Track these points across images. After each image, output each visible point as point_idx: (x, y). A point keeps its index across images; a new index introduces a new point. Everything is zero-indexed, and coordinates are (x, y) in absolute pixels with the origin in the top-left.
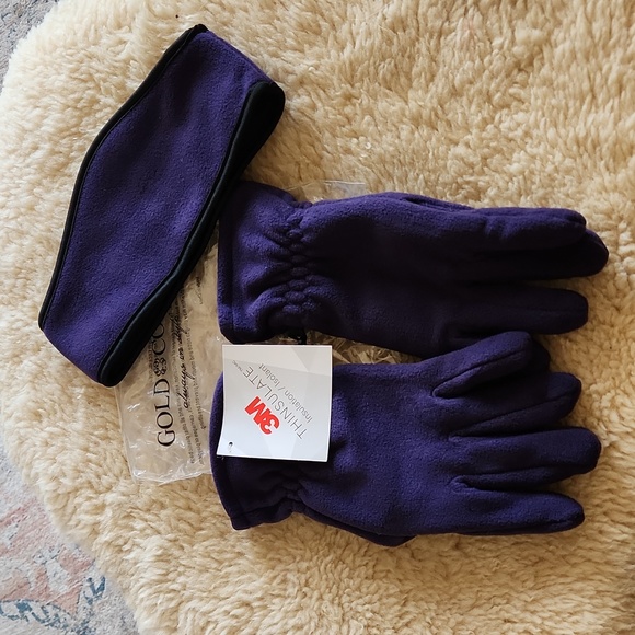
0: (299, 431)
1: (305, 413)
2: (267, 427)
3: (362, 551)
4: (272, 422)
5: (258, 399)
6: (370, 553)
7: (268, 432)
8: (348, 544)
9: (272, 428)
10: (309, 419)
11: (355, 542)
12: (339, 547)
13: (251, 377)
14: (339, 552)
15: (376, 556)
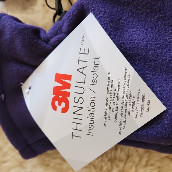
0: (76, 133)
1: (91, 126)
2: (57, 103)
3: (144, 162)
4: (63, 105)
5: (69, 77)
6: (152, 162)
7: (54, 108)
8: (128, 157)
9: (59, 108)
10: (90, 134)
11: (135, 154)
12: (121, 160)
13: (83, 57)
14: (121, 165)
15: (158, 164)
